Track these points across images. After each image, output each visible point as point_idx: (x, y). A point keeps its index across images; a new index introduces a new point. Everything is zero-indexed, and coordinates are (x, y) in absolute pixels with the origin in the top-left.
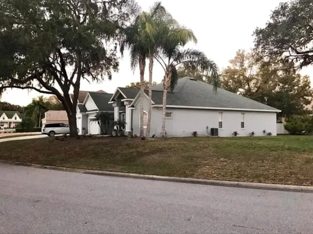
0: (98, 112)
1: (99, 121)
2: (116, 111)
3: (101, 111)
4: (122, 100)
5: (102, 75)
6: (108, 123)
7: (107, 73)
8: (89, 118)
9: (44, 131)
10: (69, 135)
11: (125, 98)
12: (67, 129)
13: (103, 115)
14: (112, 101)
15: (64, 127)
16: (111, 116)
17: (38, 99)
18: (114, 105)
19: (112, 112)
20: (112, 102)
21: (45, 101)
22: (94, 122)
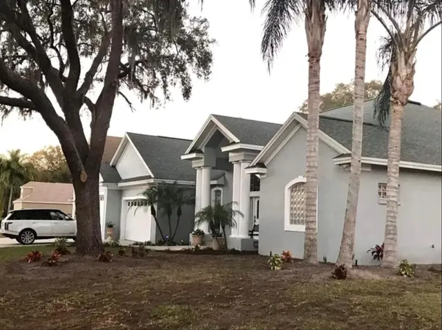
0: (152, 181)
1: (156, 207)
2: (202, 181)
3: (160, 181)
4: (224, 149)
5: (165, 86)
6: (179, 213)
7: (180, 80)
8: (125, 198)
9: (7, 228)
10: (71, 240)
11: (234, 143)
12: (71, 226)
13: (167, 190)
14: (191, 152)
15: (61, 219)
16: (186, 194)
17: (8, 157)
18: (195, 164)
19: (192, 183)
20: (194, 155)
21: (24, 162)
22: (142, 208)
